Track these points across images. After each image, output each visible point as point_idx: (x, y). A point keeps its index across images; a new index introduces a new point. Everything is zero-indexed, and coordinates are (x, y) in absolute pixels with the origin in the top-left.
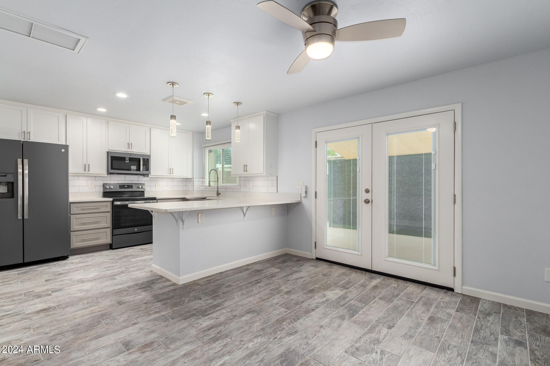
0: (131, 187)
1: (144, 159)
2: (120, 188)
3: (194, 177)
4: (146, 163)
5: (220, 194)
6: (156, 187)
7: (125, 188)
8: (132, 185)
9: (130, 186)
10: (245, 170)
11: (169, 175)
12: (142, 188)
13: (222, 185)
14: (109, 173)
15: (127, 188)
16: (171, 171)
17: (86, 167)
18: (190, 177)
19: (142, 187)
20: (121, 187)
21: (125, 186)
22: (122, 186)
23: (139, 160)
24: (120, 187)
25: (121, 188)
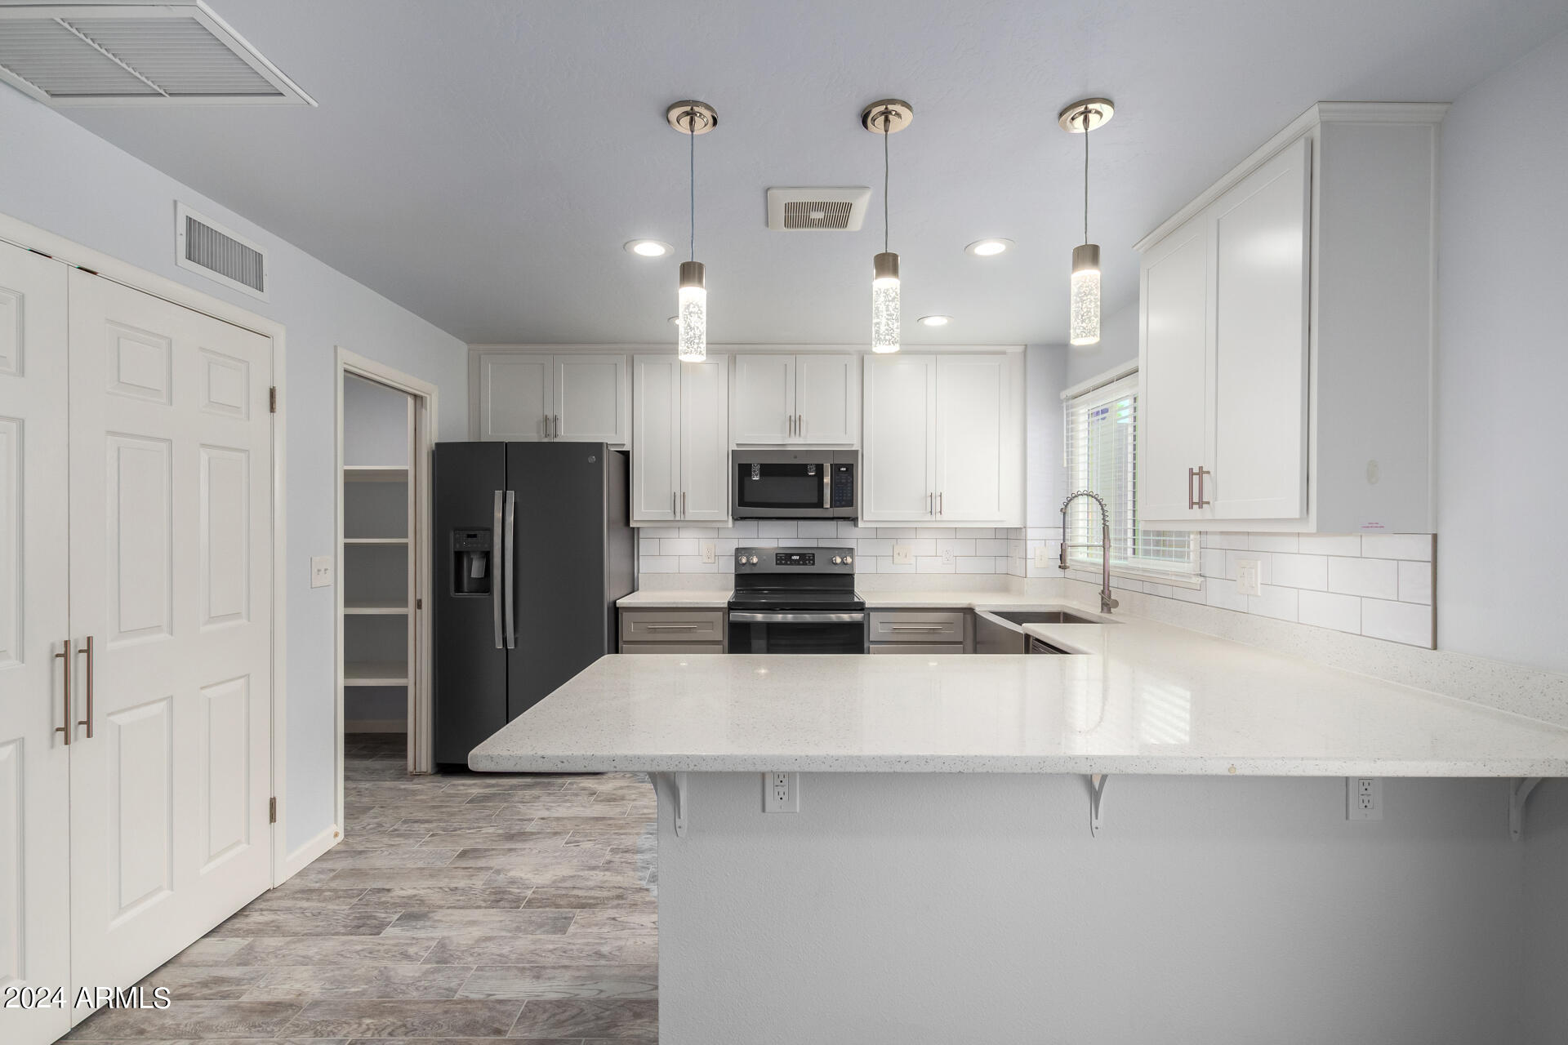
0: (809, 560)
1: (836, 468)
2: (777, 564)
3: (1029, 524)
4: (844, 481)
5: (1116, 604)
6: (895, 560)
7: (791, 564)
8: (813, 554)
9: (806, 557)
10: (1196, 499)
11: (928, 517)
12: (843, 563)
13: (1132, 562)
14: (738, 518)
15: (799, 564)
16: (933, 502)
17: (678, 501)
18: (1014, 522)
19: (842, 560)
20: (781, 559)
21: (794, 558)
22: (784, 557)
23: (820, 469)
24: (777, 560)
25: (781, 564)
